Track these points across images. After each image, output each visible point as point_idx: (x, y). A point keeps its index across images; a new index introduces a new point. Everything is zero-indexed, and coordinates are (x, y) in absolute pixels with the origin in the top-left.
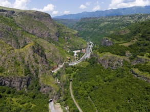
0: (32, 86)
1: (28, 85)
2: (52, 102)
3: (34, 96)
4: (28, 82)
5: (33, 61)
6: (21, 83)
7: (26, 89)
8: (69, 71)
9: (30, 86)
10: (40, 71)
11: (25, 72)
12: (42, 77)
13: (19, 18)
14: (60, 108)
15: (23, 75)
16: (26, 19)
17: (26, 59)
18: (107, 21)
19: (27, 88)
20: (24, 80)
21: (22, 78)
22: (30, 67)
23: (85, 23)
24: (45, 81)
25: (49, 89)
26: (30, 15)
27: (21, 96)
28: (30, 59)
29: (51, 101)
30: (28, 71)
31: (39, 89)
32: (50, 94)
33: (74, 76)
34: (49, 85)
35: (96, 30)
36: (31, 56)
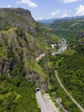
0: (16, 72)
1: (11, 69)
2: (39, 92)
3: (19, 84)
4: (11, 66)
5: (17, 44)
6: (4, 66)
7: (9, 75)
8: (53, 59)
9: (13, 71)
10: (24, 55)
11: (8, 54)
12: (27, 61)
13: (3, 13)
14: (51, 100)
15: (6, 58)
16: (9, 14)
17: (9, 41)
18: (77, 22)
19: (10, 73)
20: (7, 63)
21: (5, 61)
22: (14, 50)
23: (57, 25)
24: (31, 66)
25: (36, 75)
26: (13, 11)
27: (3, 83)
28: (14, 42)
29: (38, 90)
30: (11, 54)
31: (24, 75)
32: (37, 81)
33: (60, 64)
34: (35, 71)
35: (67, 30)
36: (15, 38)
